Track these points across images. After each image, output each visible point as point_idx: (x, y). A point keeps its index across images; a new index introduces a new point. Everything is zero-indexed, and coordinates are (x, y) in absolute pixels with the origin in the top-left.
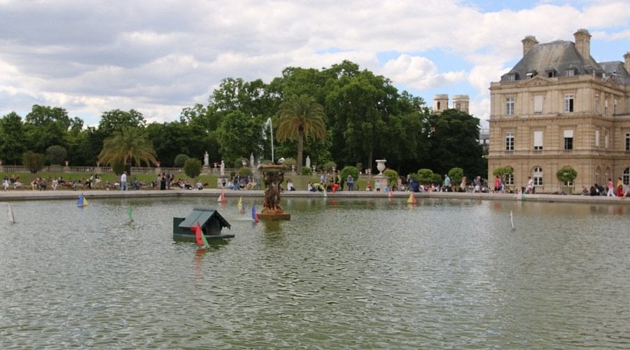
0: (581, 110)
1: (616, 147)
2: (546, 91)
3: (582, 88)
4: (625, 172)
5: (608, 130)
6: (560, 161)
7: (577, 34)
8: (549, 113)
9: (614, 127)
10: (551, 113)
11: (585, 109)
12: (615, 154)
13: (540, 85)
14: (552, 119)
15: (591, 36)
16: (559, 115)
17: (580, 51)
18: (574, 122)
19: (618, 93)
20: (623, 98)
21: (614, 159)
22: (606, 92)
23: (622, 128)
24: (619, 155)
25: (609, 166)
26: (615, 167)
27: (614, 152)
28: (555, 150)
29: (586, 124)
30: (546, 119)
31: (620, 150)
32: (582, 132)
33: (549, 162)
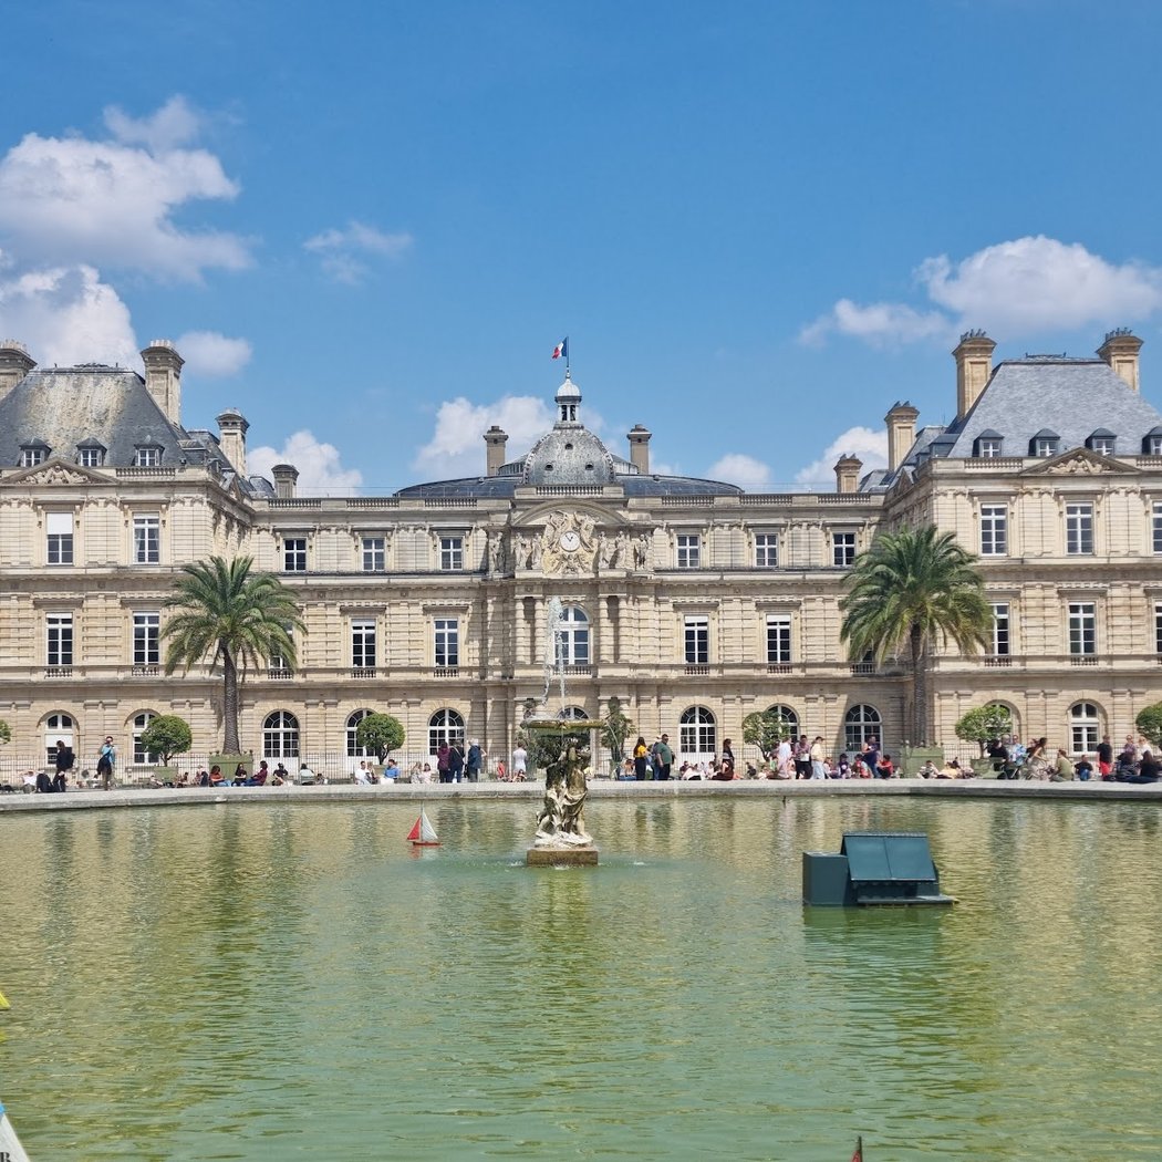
2: (81, 502)
4: (265, 727)
7: (150, 354)
8: (91, 565)
13: (66, 486)
14: (101, 582)
16: (120, 569)
18: (162, 590)
20: (249, 531)
21: (241, 689)
24: (256, 678)
26: (246, 711)
30: (84, 580)
33: (92, 698)
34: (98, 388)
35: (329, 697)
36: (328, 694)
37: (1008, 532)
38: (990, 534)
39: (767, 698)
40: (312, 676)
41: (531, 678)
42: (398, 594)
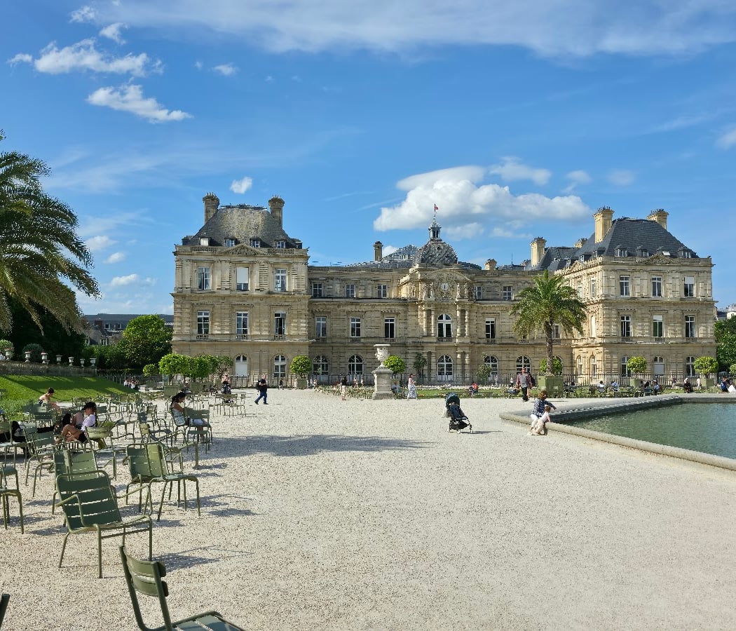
0: (296, 289)
2: (253, 263)
3: (298, 264)
10: (260, 290)
11: (300, 289)
13: (246, 256)
18: (288, 302)
23: (313, 312)
24: (311, 341)
29: (301, 305)
33: (257, 348)
35: (342, 350)
36: (341, 348)
37: (630, 287)
38: (623, 288)
39: (520, 352)
40: (334, 340)
41: (431, 343)
42: (370, 307)
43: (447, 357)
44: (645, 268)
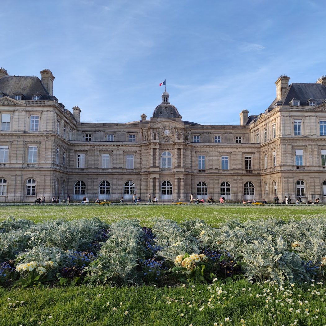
0: (45, 129)
1: (70, 165)
2: (14, 111)
3: (47, 111)
4: (76, 185)
5: (65, 151)
6: (24, 173)
7: (43, 72)
8: (16, 131)
9: (70, 150)
10: (18, 131)
11: (48, 130)
12: (70, 170)
13: (8, 105)
14: (19, 136)
15: (54, 78)
16: (25, 132)
17: (45, 86)
18: (39, 139)
19: (72, 125)
20: (75, 131)
21: (68, 174)
22: (65, 121)
23: (75, 151)
24: (73, 171)
25: (66, 179)
26: (70, 180)
27: (69, 169)
28: (20, 163)
29: (49, 141)
30: (13, 135)
31: (74, 167)
32: (46, 148)
33: (13, 173)
34: (26, 81)
35: (95, 177)
36: (95, 176)
37: (302, 128)
38: (297, 129)
39: (222, 179)
40: (90, 170)
41: (155, 171)
42: (116, 147)
43: (168, 182)
44: (313, 114)
